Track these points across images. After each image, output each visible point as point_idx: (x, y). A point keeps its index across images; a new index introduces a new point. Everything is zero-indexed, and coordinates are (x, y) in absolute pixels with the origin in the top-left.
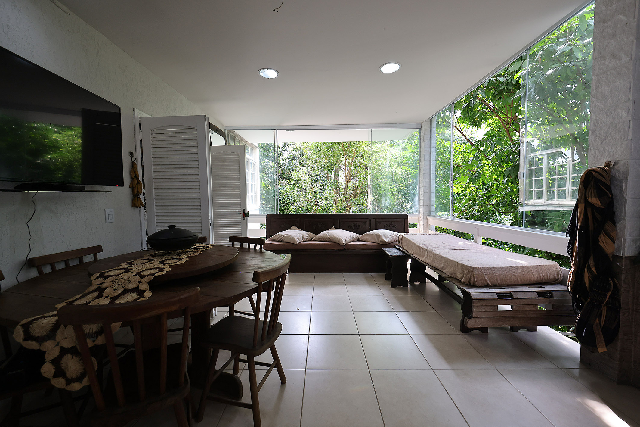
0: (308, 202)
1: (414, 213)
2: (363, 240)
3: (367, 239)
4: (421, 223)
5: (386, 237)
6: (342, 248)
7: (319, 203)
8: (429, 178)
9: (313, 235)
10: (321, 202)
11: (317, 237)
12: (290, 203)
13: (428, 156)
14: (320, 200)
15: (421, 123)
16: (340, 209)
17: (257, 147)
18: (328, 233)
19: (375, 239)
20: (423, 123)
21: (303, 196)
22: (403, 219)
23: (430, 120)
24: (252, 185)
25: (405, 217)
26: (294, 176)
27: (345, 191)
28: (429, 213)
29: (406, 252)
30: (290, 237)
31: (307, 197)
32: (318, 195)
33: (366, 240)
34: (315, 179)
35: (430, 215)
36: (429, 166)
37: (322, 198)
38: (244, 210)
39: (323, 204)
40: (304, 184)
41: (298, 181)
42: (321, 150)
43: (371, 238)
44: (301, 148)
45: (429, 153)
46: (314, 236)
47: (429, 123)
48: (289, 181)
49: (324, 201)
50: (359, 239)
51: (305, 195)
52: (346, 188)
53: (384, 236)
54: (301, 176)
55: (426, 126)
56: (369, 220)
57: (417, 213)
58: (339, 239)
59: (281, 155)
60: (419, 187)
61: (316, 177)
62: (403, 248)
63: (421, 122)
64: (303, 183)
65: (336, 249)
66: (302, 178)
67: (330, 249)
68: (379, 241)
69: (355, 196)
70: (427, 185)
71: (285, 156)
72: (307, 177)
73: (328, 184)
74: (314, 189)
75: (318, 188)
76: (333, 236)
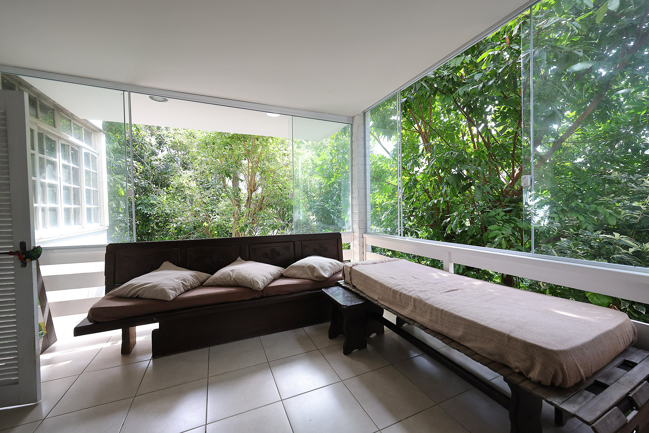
0: (195, 217)
1: (347, 231)
2: (289, 276)
3: (294, 274)
4: (356, 242)
5: (325, 270)
6: (257, 296)
7: (212, 218)
8: (363, 187)
9: (204, 275)
10: (215, 217)
11: (212, 280)
12: (167, 219)
13: (362, 158)
14: (214, 214)
15: (353, 118)
16: (243, 226)
17: (100, 131)
18: (232, 271)
19: (307, 273)
20: (356, 118)
21: (187, 209)
22: (336, 239)
23: (363, 114)
24: (88, 191)
25: (338, 237)
26: (174, 182)
27: (249, 203)
28: (365, 230)
29: (364, 296)
30: (157, 288)
31: (195, 209)
32: (209, 208)
33: (293, 276)
34: (204, 186)
35: (366, 232)
36: (363, 171)
37: (216, 210)
38: (23, 245)
39: (218, 219)
40: (189, 193)
41: (180, 189)
42: (214, 144)
43: (302, 272)
44: (184, 142)
45: (363, 155)
46: (206, 278)
47: (362, 117)
48: (165, 188)
49: (218, 214)
50: (282, 274)
51: (190, 207)
52: (249, 199)
53: (322, 268)
54: (184, 182)
55: (358, 121)
56: (293, 243)
57: (351, 230)
58: (253, 282)
59: (153, 153)
60: (352, 198)
61: (206, 185)
62: (354, 287)
63: (353, 115)
64: (187, 192)
65: (248, 299)
66: (186, 185)
67: (237, 300)
68: (313, 276)
69: (261, 209)
70: (362, 195)
71: (161, 155)
72: (193, 184)
73: (223, 194)
74: (203, 199)
75: (209, 198)
76: (241, 277)
